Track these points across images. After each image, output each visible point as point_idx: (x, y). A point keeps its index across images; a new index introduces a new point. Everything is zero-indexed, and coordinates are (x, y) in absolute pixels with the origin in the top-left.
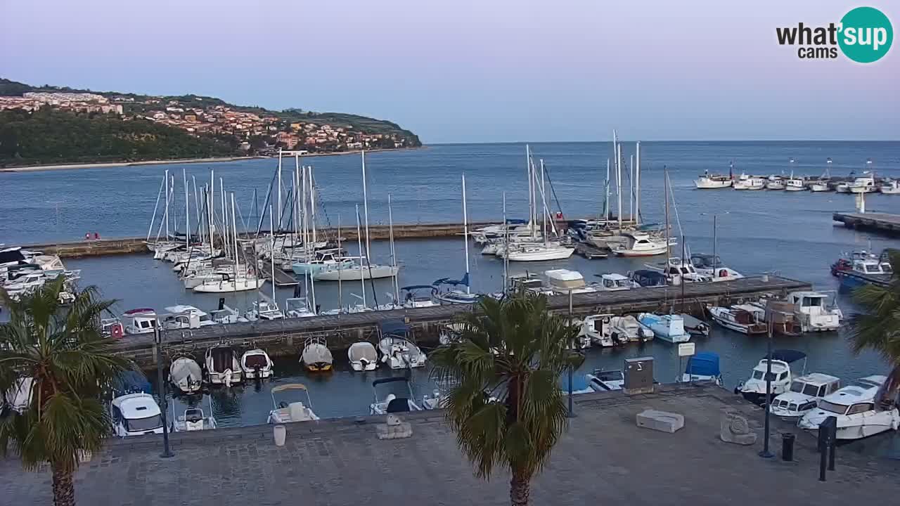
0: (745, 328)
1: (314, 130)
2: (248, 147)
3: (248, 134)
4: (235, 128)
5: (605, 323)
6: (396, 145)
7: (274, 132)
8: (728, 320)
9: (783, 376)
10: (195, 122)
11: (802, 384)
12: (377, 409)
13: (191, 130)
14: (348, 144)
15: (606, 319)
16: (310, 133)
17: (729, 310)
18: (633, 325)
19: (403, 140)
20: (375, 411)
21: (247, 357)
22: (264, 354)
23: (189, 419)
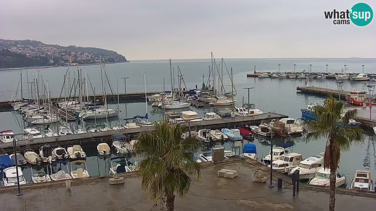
0: (266, 134)
1: (81, 54)
2: (53, 62)
3: (53, 56)
4: (47, 53)
5: (207, 133)
6: (116, 60)
7: (64, 55)
8: (258, 131)
9: (282, 153)
10: (29, 51)
11: (284, 157)
12: (112, 170)
13: (28, 55)
14: (95, 61)
15: (208, 131)
16: (79, 56)
17: (258, 127)
18: (219, 133)
19: (119, 59)
20: (111, 171)
21: (57, 150)
22: (64, 149)
23: (39, 175)
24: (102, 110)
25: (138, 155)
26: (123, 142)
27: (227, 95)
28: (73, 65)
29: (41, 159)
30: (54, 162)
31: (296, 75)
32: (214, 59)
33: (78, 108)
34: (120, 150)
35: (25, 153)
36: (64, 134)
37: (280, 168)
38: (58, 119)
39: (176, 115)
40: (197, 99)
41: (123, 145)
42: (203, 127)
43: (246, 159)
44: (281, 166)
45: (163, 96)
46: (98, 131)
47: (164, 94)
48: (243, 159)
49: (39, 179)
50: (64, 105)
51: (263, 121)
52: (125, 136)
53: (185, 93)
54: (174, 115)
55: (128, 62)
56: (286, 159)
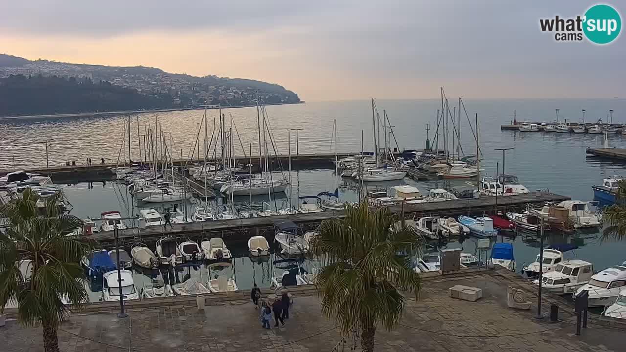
1: (225, 90)
2: (179, 102)
3: (179, 93)
4: (170, 88)
5: (434, 222)
6: (282, 100)
7: (197, 92)
8: (521, 221)
9: (558, 260)
10: (142, 85)
11: (563, 266)
12: (275, 280)
13: (140, 90)
14: (249, 100)
15: (434, 220)
16: (223, 92)
17: (522, 215)
18: (454, 224)
19: (287, 97)
20: (273, 282)
21: (184, 246)
22: (196, 244)
23: (155, 286)
24: (258, 181)
25: (316, 257)
26: (291, 236)
27: (468, 161)
28: (213, 108)
29: (158, 259)
30: (181, 264)
31: (585, 128)
32: (446, 100)
33: (219, 178)
34: (286, 248)
35: (132, 248)
36: (201, 219)
37: (556, 286)
38: (187, 195)
39: (380, 191)
40: (417, 167)
41: (293, 240)
42: (427, 213)
43: (498, 270)
44: (557, 282)
45: (359, 161)
46: (255, 215)
47: (361, 157)
48: (493, 269)
49: (155, 292)
50: (196, 172)
51: (530, 205)
52: (295, 226)
53: (396, 156)
54: (377, 191)
55: (302, 102)
56: (566, 271)
